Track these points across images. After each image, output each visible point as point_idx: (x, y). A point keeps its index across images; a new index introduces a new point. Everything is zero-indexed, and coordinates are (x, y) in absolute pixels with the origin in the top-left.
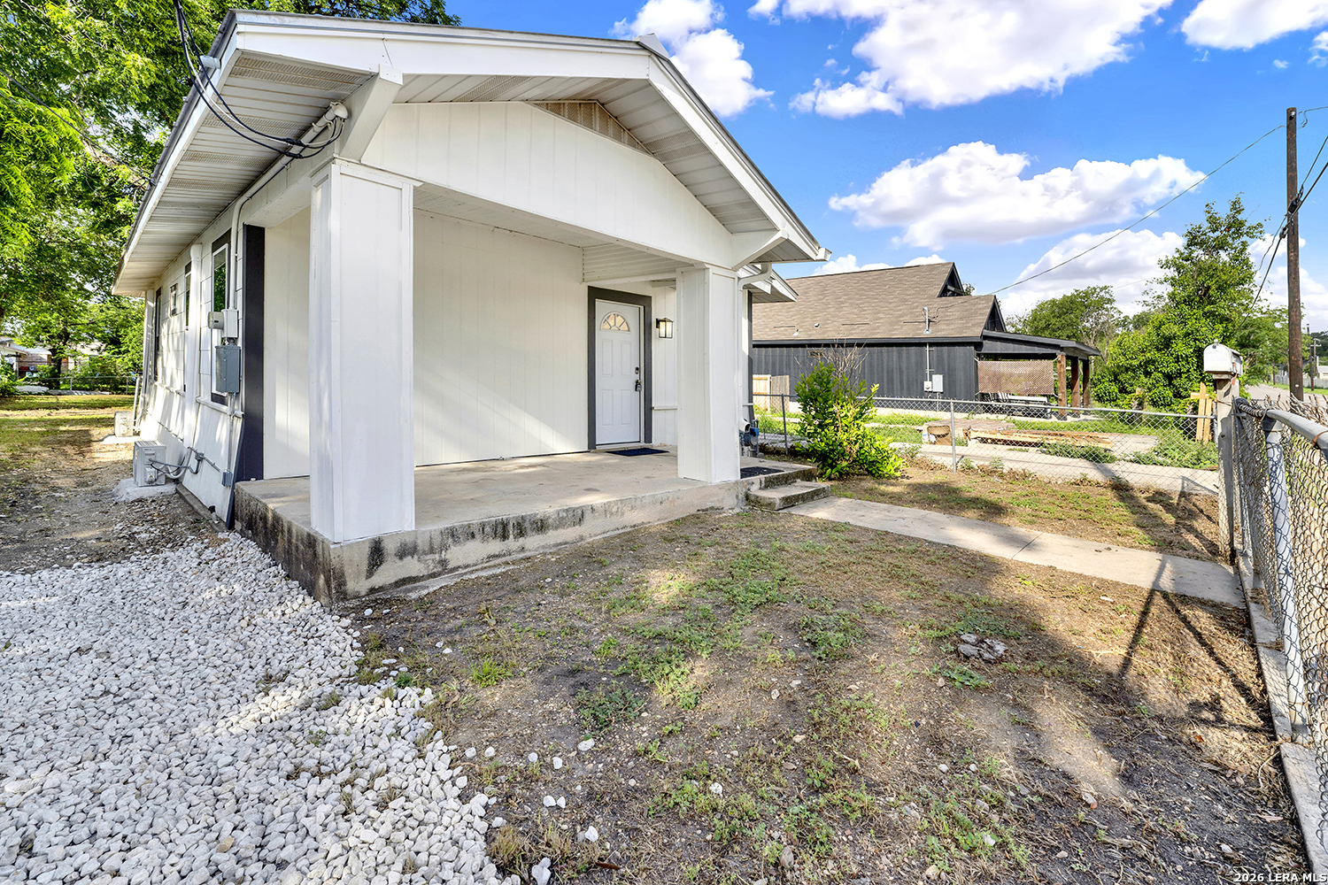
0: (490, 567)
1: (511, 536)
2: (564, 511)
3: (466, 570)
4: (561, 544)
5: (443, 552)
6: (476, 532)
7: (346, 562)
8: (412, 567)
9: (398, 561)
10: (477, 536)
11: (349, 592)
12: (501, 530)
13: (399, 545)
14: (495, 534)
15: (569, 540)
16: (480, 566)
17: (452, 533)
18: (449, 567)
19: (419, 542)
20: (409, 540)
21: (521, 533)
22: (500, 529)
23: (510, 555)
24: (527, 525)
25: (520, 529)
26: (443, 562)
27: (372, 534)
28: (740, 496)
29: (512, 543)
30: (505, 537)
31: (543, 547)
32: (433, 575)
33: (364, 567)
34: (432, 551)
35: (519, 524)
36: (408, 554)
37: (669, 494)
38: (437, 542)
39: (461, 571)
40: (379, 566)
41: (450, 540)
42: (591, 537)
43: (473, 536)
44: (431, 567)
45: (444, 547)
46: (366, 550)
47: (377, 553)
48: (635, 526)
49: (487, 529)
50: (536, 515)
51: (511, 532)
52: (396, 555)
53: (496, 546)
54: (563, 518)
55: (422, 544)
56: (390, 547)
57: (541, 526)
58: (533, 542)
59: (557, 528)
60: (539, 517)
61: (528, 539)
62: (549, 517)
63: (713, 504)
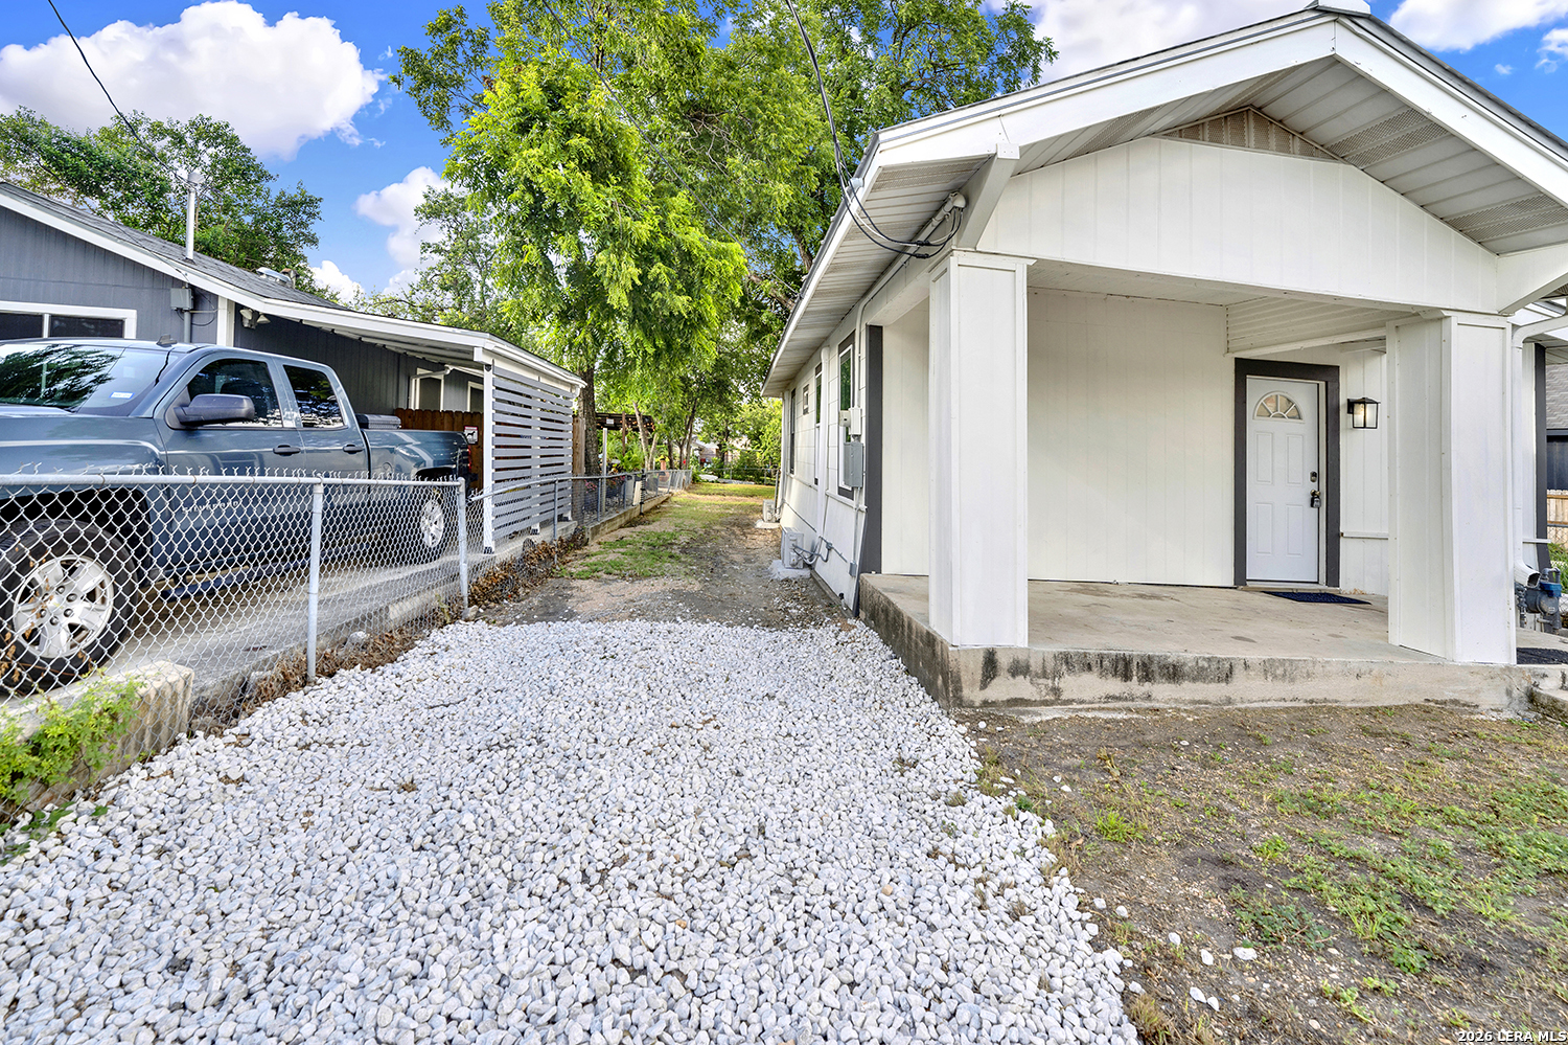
0: (1108, 709)
1: (1135, 678)
2: (1204, 659)
3: (1081, 706)
4: (1199, 702)
5: (1057, 679)
6: (1093, 663)
7: (962, 668)
8: (1023, 688)
9: (1010, 677)
10: (1094, 669)
11: (965, 699)
12: (1122, 667)
13: (1012, 660)
14: (1116, 671)
15: (1211, 698)
16: (1097, 706)
17: (1066, 659)
18: (1063, 697)
19: (1032, 662)
20: (1022, 657)
21: (1147, 676)
22: (1121, 666)
23: (1133, 700)
24: (1155, 667)
25: (1146, 671)
26: (1056, 691)
27: (988, 644)
28: (1515, 693)
29: (1135, 687)
30: (1127, 677)
31: (1176, 700)
32: (1045, 703)
33: (979, 677)
34: (1044, 675)
35: (1144, 664)
36: (1021, 673)
37: (1373, 666)
38: (1050, 665)
39: (1075, 706)
40: (992, 678)
41: (1064, 667)
42: (1242, 702)
43: (1090, 668)
44: (1043, 693)
45: (1057, 674)
46: (981, 659)
47: (990, 664)
48: (1312, 701)
49: (1106, 663)
50: (1166, 658)
51: (1134, 673)
52: (1009, 671)
53: (1115, 686)
54: (1203, 668)
55: (1035, 666)
56: (1004, 661)
57: (1174, 673)
58: (1163, 692)
59: (1194, 680)
60: (1170, 660)
61: (1155, 686)
62: (1184, 664)
63: (1456, 696)
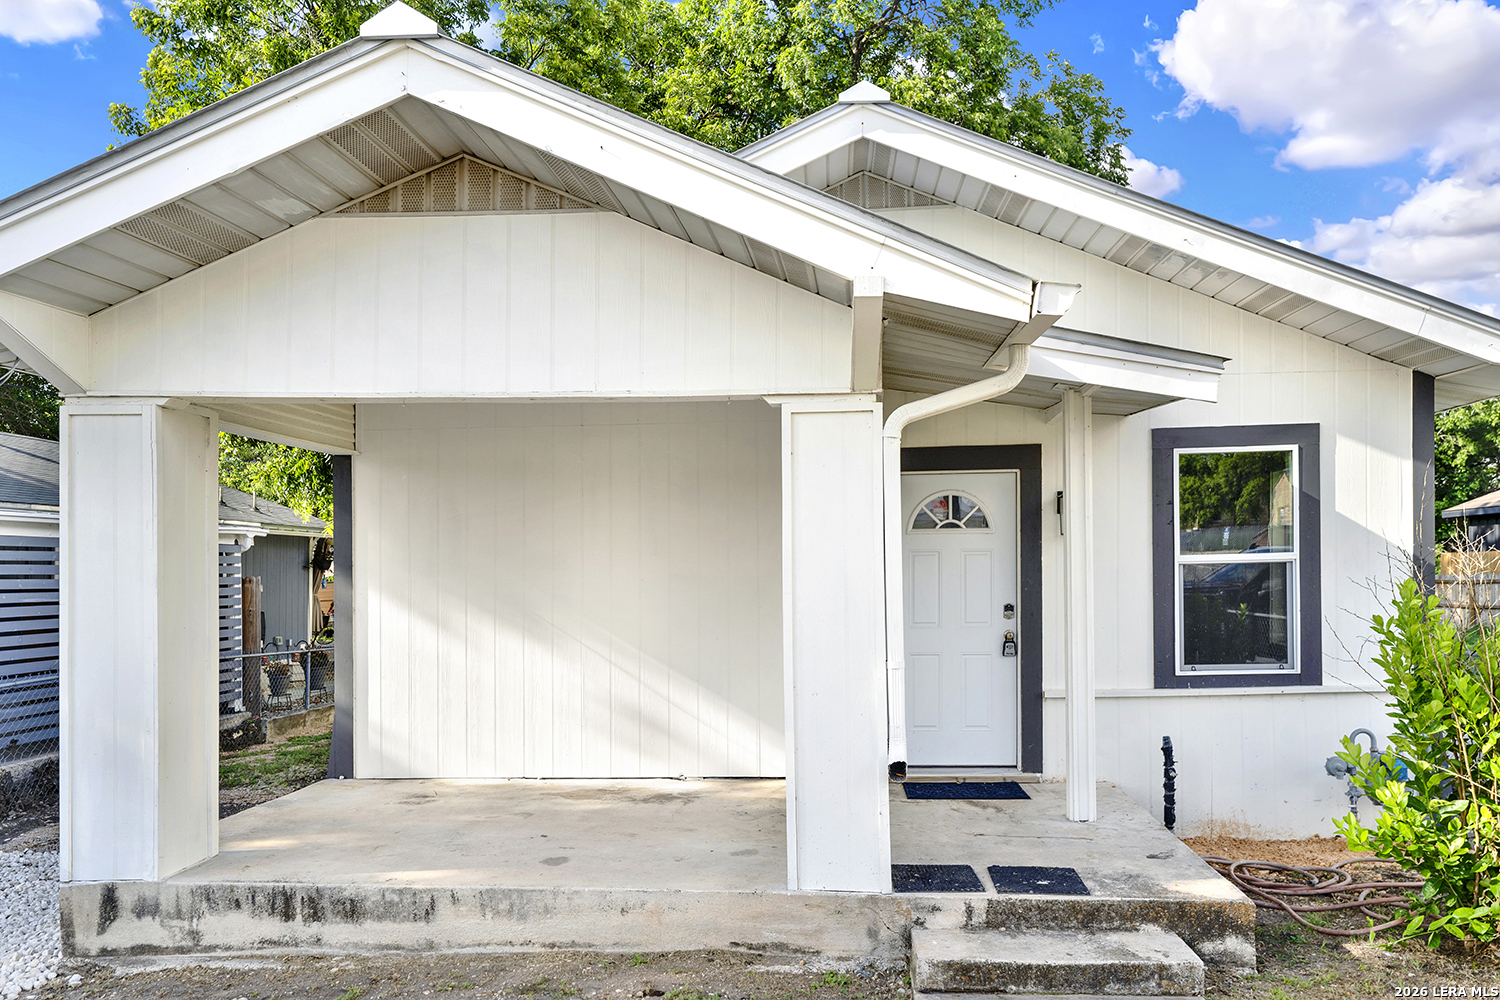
0: (262, 957)
1: (299, 917)
2: (394, 891)
3: (227, 954)
4: (387, 947)
5: (195, 920)
6: (242, 900)
7: (75, 908)
8: (151, 931)
9: (135, 919)
10: (244, 906)
11: (78, 947)
12: (283, 904)
13: (136, 898)
14: (273, 908)
15: (404, 942)
16: (248, 953)
17: (207, 895)
18: (204, 942)
19: (162, 899)
20: (149, 894)
21: (315, 914)
22: (280, 902)
23: (297, 945)
24: (325, 903)
25: (315, 908)
26: (195, 935)
27: (107, 878)
28: (884, 934)
29: (300, 928)
30: (288, 916)
31: (356, 945)
32: (181, 950)
33: (96, 919)
34: (179, 915)
35: (311, 900)
36: (148, 912)
37: (646, 897)
38: (186, 903)
39: (219, 953)
40: (112, 921)
41: (205, 905)
42: (450, 946)
43: (238, 905)
44: (178, 938)
45: (195, 915)
46: (98, 897)
47: (109, 902)
48: (553, 946)
49: (260, 899)
50: (341, 890)
51: (298, 910)
52: (133, 911)
53: (273, 927)
54: (392, 903)
55: (167, 904)
56: (126, 899)
57: (352, 910)
58: (337, 934)
59: (380, 918)
60: (346, 894)
61: (327, 926)
62: (365, 898)
63: (783, 939)
